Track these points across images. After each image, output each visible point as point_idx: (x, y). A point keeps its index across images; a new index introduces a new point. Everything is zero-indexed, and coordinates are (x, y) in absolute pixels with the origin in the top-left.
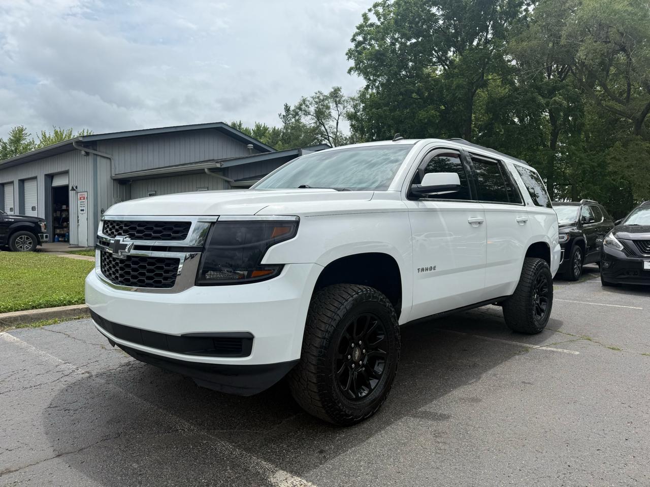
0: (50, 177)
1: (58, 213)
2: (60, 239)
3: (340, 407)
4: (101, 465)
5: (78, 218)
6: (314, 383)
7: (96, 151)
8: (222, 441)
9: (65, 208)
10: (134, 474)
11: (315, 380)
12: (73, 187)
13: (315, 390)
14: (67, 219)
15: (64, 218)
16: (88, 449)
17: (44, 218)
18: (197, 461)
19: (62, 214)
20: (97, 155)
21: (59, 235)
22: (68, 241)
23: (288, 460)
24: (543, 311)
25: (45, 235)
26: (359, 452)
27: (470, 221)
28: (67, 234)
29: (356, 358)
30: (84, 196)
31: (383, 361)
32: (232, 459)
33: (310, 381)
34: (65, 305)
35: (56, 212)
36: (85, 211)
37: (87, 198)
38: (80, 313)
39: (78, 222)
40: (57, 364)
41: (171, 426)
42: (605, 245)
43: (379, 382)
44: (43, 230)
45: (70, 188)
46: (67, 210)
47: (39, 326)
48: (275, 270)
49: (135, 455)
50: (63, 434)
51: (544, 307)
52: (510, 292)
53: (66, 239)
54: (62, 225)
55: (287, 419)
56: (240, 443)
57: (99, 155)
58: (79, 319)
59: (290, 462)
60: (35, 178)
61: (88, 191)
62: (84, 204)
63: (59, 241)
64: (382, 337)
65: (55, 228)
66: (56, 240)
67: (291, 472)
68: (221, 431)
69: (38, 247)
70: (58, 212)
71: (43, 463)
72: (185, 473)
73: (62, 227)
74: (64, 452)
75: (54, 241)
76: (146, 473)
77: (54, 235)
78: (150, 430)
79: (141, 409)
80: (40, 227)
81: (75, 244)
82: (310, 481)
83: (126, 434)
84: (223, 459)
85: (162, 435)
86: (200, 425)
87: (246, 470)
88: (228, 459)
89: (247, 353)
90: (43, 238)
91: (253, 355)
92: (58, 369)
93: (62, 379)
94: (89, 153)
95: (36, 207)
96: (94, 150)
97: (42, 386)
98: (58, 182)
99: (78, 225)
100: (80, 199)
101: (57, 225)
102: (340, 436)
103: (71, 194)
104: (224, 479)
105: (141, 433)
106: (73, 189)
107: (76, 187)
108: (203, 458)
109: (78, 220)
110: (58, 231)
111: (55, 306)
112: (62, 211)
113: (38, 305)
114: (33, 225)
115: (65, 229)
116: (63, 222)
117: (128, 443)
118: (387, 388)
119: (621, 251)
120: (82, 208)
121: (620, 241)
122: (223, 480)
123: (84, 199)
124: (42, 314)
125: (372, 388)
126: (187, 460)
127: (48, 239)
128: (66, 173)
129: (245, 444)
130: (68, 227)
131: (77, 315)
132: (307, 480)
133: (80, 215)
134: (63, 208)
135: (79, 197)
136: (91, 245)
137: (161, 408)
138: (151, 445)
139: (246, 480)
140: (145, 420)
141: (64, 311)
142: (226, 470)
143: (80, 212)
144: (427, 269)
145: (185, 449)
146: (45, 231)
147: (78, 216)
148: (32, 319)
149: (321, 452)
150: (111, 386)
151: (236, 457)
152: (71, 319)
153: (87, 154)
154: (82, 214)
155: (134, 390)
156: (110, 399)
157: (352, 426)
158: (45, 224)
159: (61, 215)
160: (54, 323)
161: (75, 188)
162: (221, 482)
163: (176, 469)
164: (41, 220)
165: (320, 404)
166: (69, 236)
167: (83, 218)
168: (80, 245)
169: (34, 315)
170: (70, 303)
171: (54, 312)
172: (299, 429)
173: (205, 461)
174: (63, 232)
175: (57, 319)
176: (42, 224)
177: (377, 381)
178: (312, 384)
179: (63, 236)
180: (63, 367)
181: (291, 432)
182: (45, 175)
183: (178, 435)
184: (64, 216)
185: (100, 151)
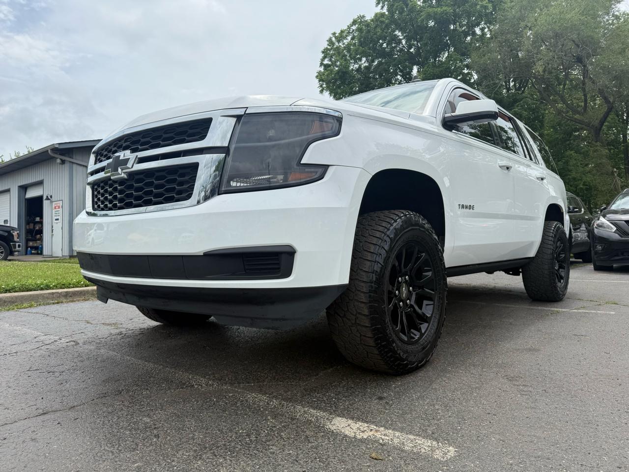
0: (24, 188)
1: (32, 226)
2: (33, 252)
3: (394, 347)
4: (100, 421)
5: (52, 228)
6: (364, 315)
7: (73, 158)
8: (252, 393)
9: (39, 220)
10: (146, 428)
11: (366, 312)
12: (47, 197)
13: (367, 325)
14: (40, 232)
15: (37, 230)
16: (82, 407)
17: (16, 227)
18: (227, 412)
19: (35, 226)
20: (73, 163)
21: (32, 248)
22: (41, 253)
23: (342, 407)
24: (562, 278)
25: (17, 244)
26: (427, 398)
27: (500, 165)
28: (41, 246)
29: (404, 295)
30: (58, 205)
31: (432, 303)
32: (271, 409)
33: (360, 313)
34: (42, 289)
35: (29, 224)
36: (60, 220)
37: (62, 207)
38: (59, 297)
39: (52, 232)
40: (35, 336)
41: (183, 382)
42: (596, 228)
43: (428, 326)
44: (16, 239)
45: (45, 197)
46: (41, 223)
47: (13, 309)
48: (318, 172)
49: (144, 409)
50: (48, 393)
51: (563, 274)
52: (532, 254)
53: (39, 252)
54: (36, 238)
55: (324, 372)
56: (274, 394)
57: (75, 163)
58: (58, 303)
59: (347, 409)
60: (8, 191)
61: (63, 199)
62: (59, 213)
63: (32, 254)
64: (430, 274)
65: (27, 241)
66: (28, 252)
67: (352, 419)
68: (247, 385)
69: (9, 258)
70: (31, 224)
71: (23, 422)
72: (214, 424)
73: (35, 240)
74: (50, 410)
75: (26, 254)
76: (163, 427)
77: (27, 247)
78: (159, 387)
79: (143, 369)
80: (13, 236)
81: (49, 254)
82: (381, 426)
83: (128, 391)
84: (260, 409)
85: (175, 390)
86: (220, 380)
87: (293, 419)
88: (266, 410)
89: (287, 273)
90: (15, 247)
91: (294, 275)
92: (36, 340)
93: (42, 348)
94: (64, 160)
95: (9, 220)
96: (70, 158)
97: (19, 354)
98: (31, 194)
99: (52, 235)
100: (55, 208)
101: (30, 238)
102: (397, 384)
103: (46, 203)
104: (269, 429)
105: (147, 389)
106: (47, 199)
107: (51, 197)
108: (233, 409)
109: (52, 230)
110: (31, 244)
111: (31, 290)
112: (36, 223)
113: (12, 289)
114: (6, 234)
115: (38, 242)
116: (36, 234)
117: (132, 399)
118: (438, 335)
119: (614, 232)
120: (57, 218)
121: (612, 223)
122: (267, 430)
123: (59, 208)
124: (16, 297)
125: (423, 332)
126: (213, 412)
127: (21, 248)
128: (40, 183)
129: (282, 395)
130: (41, 239)
131: (56, 300)
132: (376, 426)
133: (54, 225)
134: (37, 220)
135: (53, 207)
136: (66, 255)
137: (167, 367)
138: (163, 400)
139: (296, 429)
140: (150, 377)
141: (41, 294)
142: (267, 420)
143: (54, 220)
144: (467, 207)
145: (207, 402)
146: (18, 240)
147: (52, 226)
148: (5, 302)
149: (381, 398)
150: (102, 351)
151: (275, 406)
152: (48, 304)
153: (63, 162)
154: (57, 223)
155: (131, 353)
156: (104, 361)
157: (405, 374)
158: (18, 234)
159: (34, 228)
160: (30, 307)
161: (49, 197)
162: (264, 431)
163: (202, 422)
164: (13, 229)
165: (371, 342)
166: (42, 248)
167: (57, 227)
168: (54, 255)
169: (7, 297)
170: (48, 287)
171: (31, 296)
172: (343, 380)
173: (237, 413)
174: (35, 245)
175: (33, 303)
176: (15, 233)
177: (427, 324)
178: (363, 317)
179: (36, 248)
180: (42, 338)
181: (334, 382)
182: (19, 186)
183: (195, 390)
184: (37, 228)
185: (76, 159)
